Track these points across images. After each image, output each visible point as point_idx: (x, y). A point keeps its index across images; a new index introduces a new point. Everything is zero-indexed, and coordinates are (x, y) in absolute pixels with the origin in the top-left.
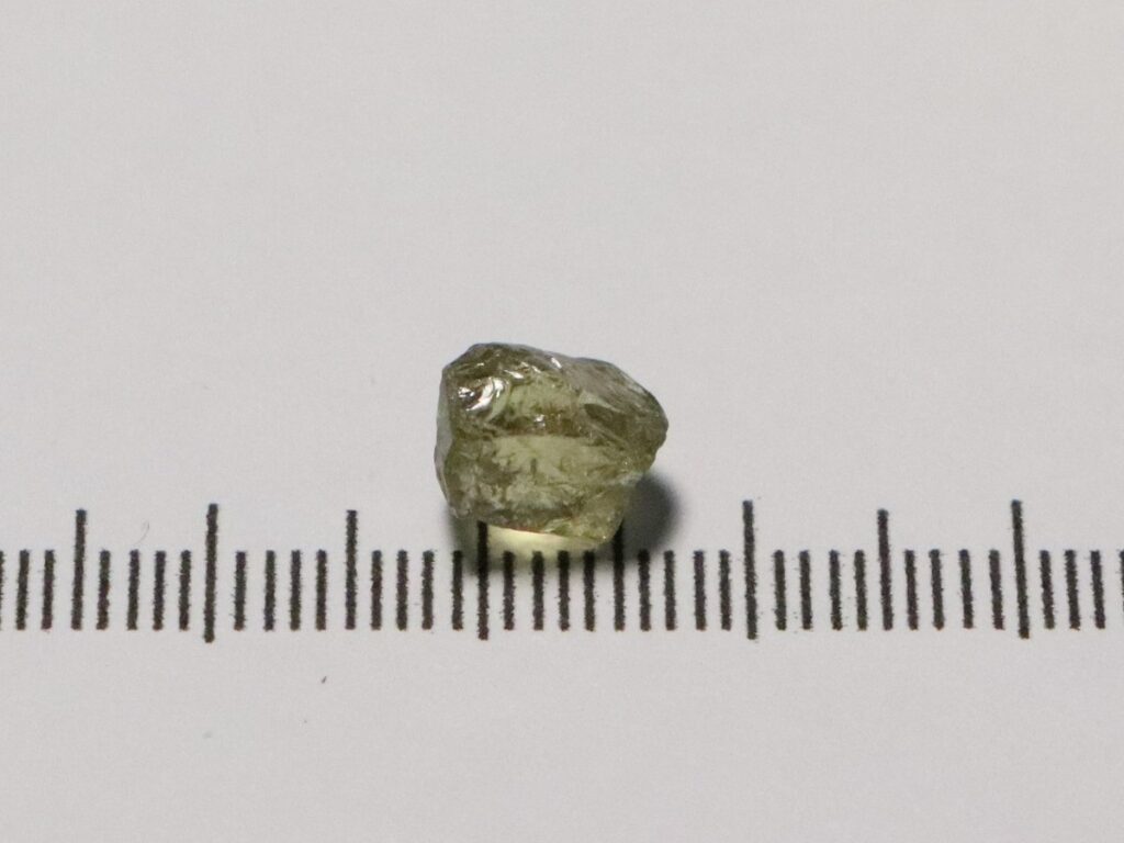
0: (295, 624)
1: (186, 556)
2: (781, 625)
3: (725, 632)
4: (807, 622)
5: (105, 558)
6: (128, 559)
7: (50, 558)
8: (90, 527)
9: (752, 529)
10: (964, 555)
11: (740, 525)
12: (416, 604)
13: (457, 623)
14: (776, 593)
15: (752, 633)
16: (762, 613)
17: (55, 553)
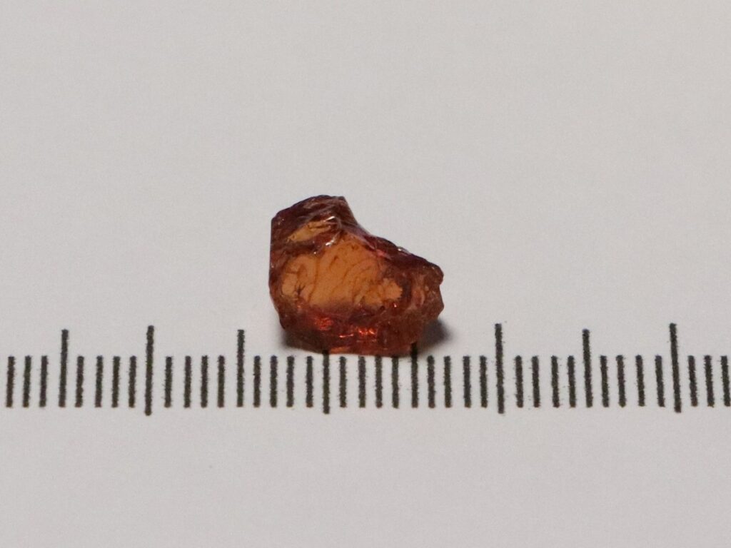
0: (204, 403)
1: (133, 360)
2: (520, 404)
3: (483, 409)
4: (537, 403)
5: (81, 360)
6: (95, 362)
7: (45, 361)
8: (71, 341)
9: (501, 342)
10: (639, 359)
11: (493, 340)
12: (283, 391)
13: (309, 402)
14: (516, 384)
15: (501, 409)
16: (508, 397)
17: (48, 358)
